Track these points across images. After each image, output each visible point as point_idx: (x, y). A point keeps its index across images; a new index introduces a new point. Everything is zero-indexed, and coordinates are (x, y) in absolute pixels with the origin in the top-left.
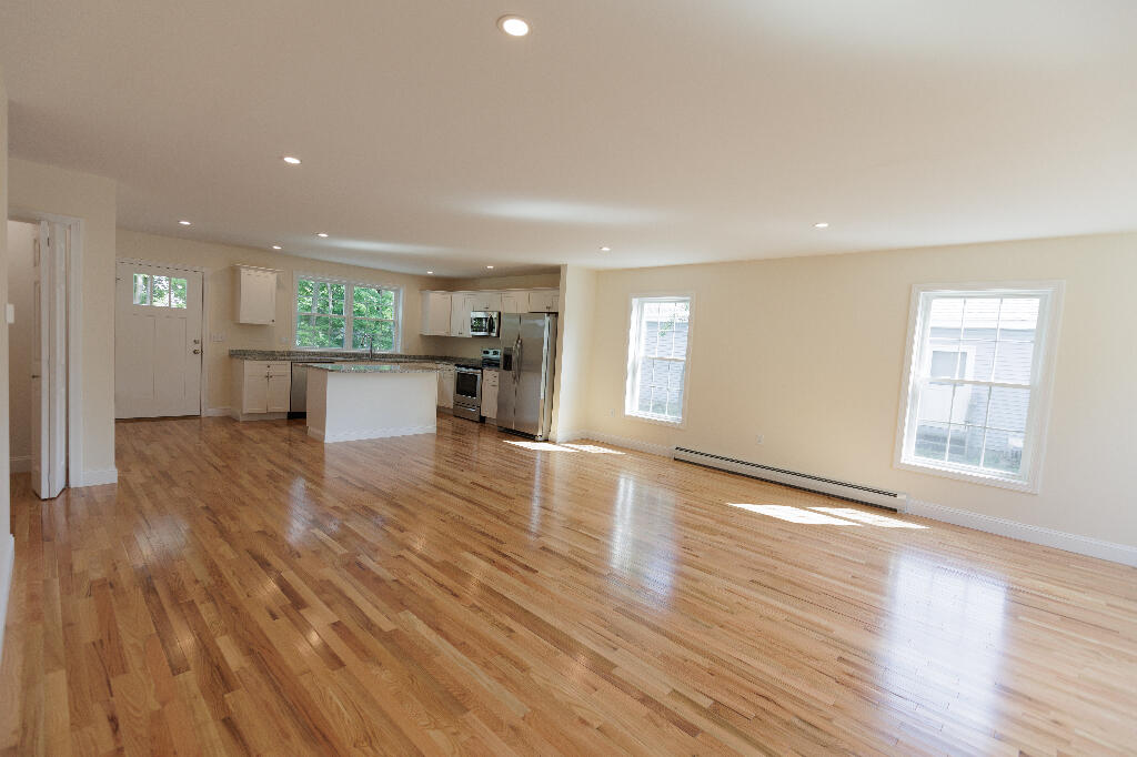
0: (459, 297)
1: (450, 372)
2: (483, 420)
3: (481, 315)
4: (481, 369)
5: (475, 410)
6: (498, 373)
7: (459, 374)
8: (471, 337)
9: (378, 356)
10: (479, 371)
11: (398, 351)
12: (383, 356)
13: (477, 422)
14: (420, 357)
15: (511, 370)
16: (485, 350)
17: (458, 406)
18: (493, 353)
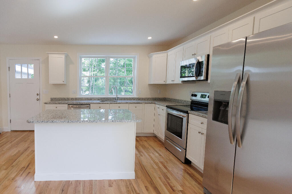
2: (188, 162)
4: (187, 112)
5: (180, 150)
6: (205, 120)
7: (169, 114)
8: (181, 82)
9: (121, 99)
10: (185, 115)
11: (135, 95)
12: (125, 99)
13: (182, 162)
14: (148, 99)
15: (226, 122)
16: (194, 93)
17: (167, 141)
18: (202, 96)
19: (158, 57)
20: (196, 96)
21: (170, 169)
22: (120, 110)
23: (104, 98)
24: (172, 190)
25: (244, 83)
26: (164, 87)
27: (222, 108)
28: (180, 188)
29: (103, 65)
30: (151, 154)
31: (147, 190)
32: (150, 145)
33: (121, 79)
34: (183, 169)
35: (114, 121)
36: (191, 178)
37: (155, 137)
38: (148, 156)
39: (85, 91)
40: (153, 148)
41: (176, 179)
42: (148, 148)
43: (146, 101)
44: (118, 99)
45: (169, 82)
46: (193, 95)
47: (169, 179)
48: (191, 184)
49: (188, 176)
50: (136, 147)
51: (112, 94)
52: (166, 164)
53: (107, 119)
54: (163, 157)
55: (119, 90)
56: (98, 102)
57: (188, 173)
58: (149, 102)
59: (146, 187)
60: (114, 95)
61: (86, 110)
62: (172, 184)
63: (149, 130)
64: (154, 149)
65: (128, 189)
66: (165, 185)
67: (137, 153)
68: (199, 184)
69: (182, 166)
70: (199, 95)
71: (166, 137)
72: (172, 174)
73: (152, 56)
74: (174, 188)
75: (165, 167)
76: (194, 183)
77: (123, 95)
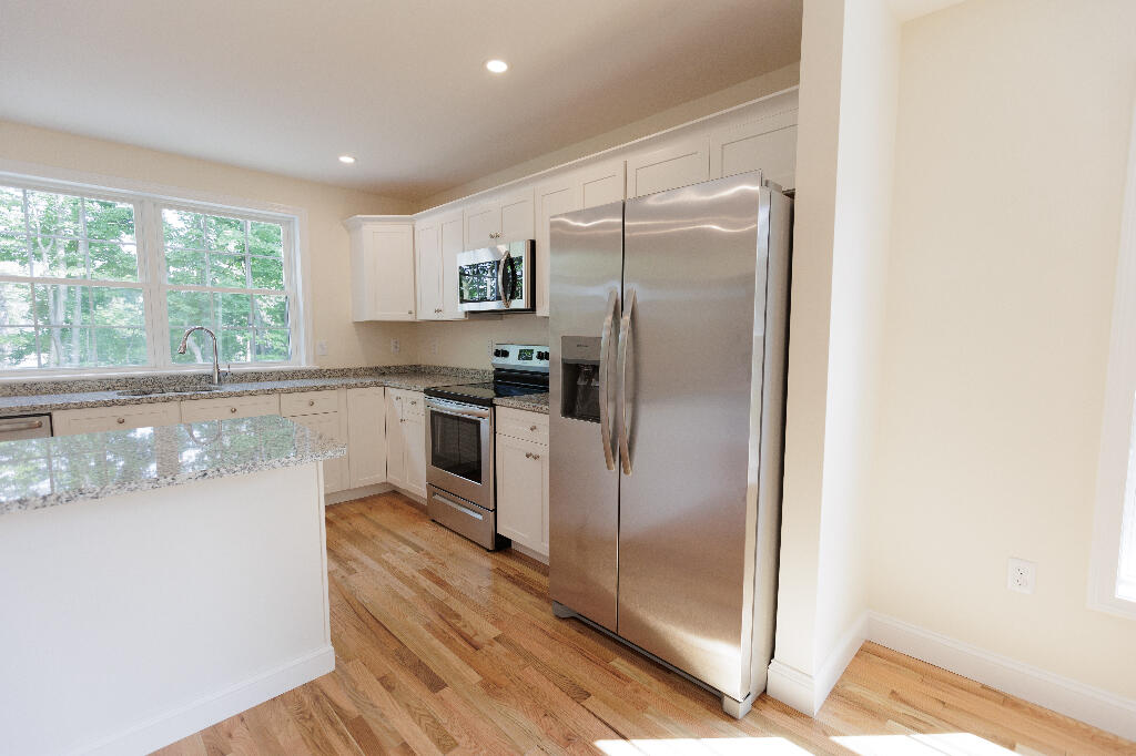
0: (432, 222)
1: (409, 410)
2: (502, 545)
3: (484, 257)
4: (489, 403)
5: (480, 517)
6: (542, 420)
7: (435, 416)
8: (463, 317)
9: (241, 378)
10: (486, 411)
11: (302, 362)
12: (257, 377)
13: (488, 551)
14: (356, 373)
15: (596, 418)
16: (500, 347)
17: (437, 497)
18: (524, 355)
19: (382, 234)
20: (505, 354)
21: (456, 583)
22: (241, 421)
23: (145, 381)
24: (470, 649)
25: (626, 318)
26: (411, 330)
27: (581, 383)
28: (495, 632)
29: (128, 245)
30: (388, 557)
31: (389, 688)
32: (379, 527)
33: (229, 304)
34: (494, 570)
35: (209, 473)
36: (515, 588)
37: (393, 496)
38: (376, 567)
39: (19, 355)
40: (389, 531)
41: (477, 608)
42: (373, 537)
43: (353, 381)
44: (223, 378)
45: (426, 314)
46: (498, 353)
47: (458, 616)
48: (520, 604)
49: (509, 585)
50: (328, 549)
51: (192, 358)
52: (440, 573)
53: (170, 469)
54: (428, 554)
55: (226, 348)
56: (112, 395)
57: (508, 577)
58: (363, 381)
59: (382, 680)
60: (200, 365)
61: (34, 442)
62: (467, 631)
63: (369, 476)
64: (397, 537)
65: (309, 724)
66: (448, 642)
67: (335, 566)
68: (540, 595)
69: (487, 562)
70: (514, 351)
71: (433, 487)
72: (463, 598)
73: (360, 226)
74: (476, 638)
75: (440, 583)
76: (527, 598)
77: (246, 361)
